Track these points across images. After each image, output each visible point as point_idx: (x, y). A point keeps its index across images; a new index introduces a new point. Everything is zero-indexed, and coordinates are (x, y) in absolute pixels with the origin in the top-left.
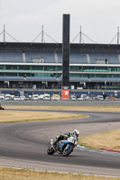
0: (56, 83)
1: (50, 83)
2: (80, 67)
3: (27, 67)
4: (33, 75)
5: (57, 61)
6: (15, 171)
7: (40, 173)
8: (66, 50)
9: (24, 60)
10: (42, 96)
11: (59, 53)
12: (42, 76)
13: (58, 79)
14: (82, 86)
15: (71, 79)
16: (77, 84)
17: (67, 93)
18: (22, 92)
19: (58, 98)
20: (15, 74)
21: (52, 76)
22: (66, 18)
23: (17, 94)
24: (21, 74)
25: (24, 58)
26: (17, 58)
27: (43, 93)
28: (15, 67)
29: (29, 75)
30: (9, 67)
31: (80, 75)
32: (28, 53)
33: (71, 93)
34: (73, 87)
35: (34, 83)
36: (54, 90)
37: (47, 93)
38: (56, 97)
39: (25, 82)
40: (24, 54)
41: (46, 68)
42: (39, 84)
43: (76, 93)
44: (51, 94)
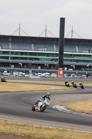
0: (54, 65)
1: (50, 65)
2: (71, 55)
3: (35, 54)
4: (38, 59)
5: (55, 50)
6: (19, 125)
7: (37, 128)
8: (62, 43)
9: (32, 49)
10: (44, 74)
11: (57, 44)
12: (45, 60)
13: (55, 63)
14: (72, 68)
15: (65, 63)
16: (69, 67)
17: (61, 72)
18: (30, 71)
19: (55, 76)
20: (26, 59)
21: (52, 60)
22: (62, 20)
23: (27, 72)
24: (30, 59)
25: (33, 47)
26: (28, 47)
27: (45, 72)
28: (26, 53)
29: (35, 59)
30: (22, 53)
31: (71, 60)
32: (35, 44)
33: (64, 73)
34: (66, 69)
35: (39, 65)
36: (53, 70)
37: (48, 72)
39: (33, 64)
40: (33, 45)
41: (48, 55)
42: (43, 66)
43: (68, 73)
44: (51, 73)
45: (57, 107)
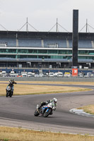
0: (67, 63)
1: (63, 64)
2: (86, 51)
3: (45, 51)
4: (49, 57)
5: (68, 46)
6: (35, 132)
7: (55, 134)
8: (75, 38)
9: (42, 46)
10: (56, 74)
11: (70, 40)
12: (56, 58)
13: (69, 61)
14: (88, 66)
15: (80, 60)
16: (84, 65)
17: (76, 71)
18: (41, 71)
19: (69, 76)
20: (36, 57)
21: (64, 58)
22: (76, 13)
23: (37, 72)
24: (40, 57)
25: (43, 44)
26: (37, 44)
27: (57, 71)
28: (35, 51)
29: (46, 57)
30: (30, 51)
31: (87, 57)
32: (45, 40)
33: (79, 71)
34: (81, 67)
35: (50, 63)
36: (66, 69)
37: (60, 71)
38: (67, 74)
39: (43, 63)
40: (42, 41)
41: (60, 52)
42: (54, 64)
43: (83, 71)
44: (64, 72)
45: (75, 110)
